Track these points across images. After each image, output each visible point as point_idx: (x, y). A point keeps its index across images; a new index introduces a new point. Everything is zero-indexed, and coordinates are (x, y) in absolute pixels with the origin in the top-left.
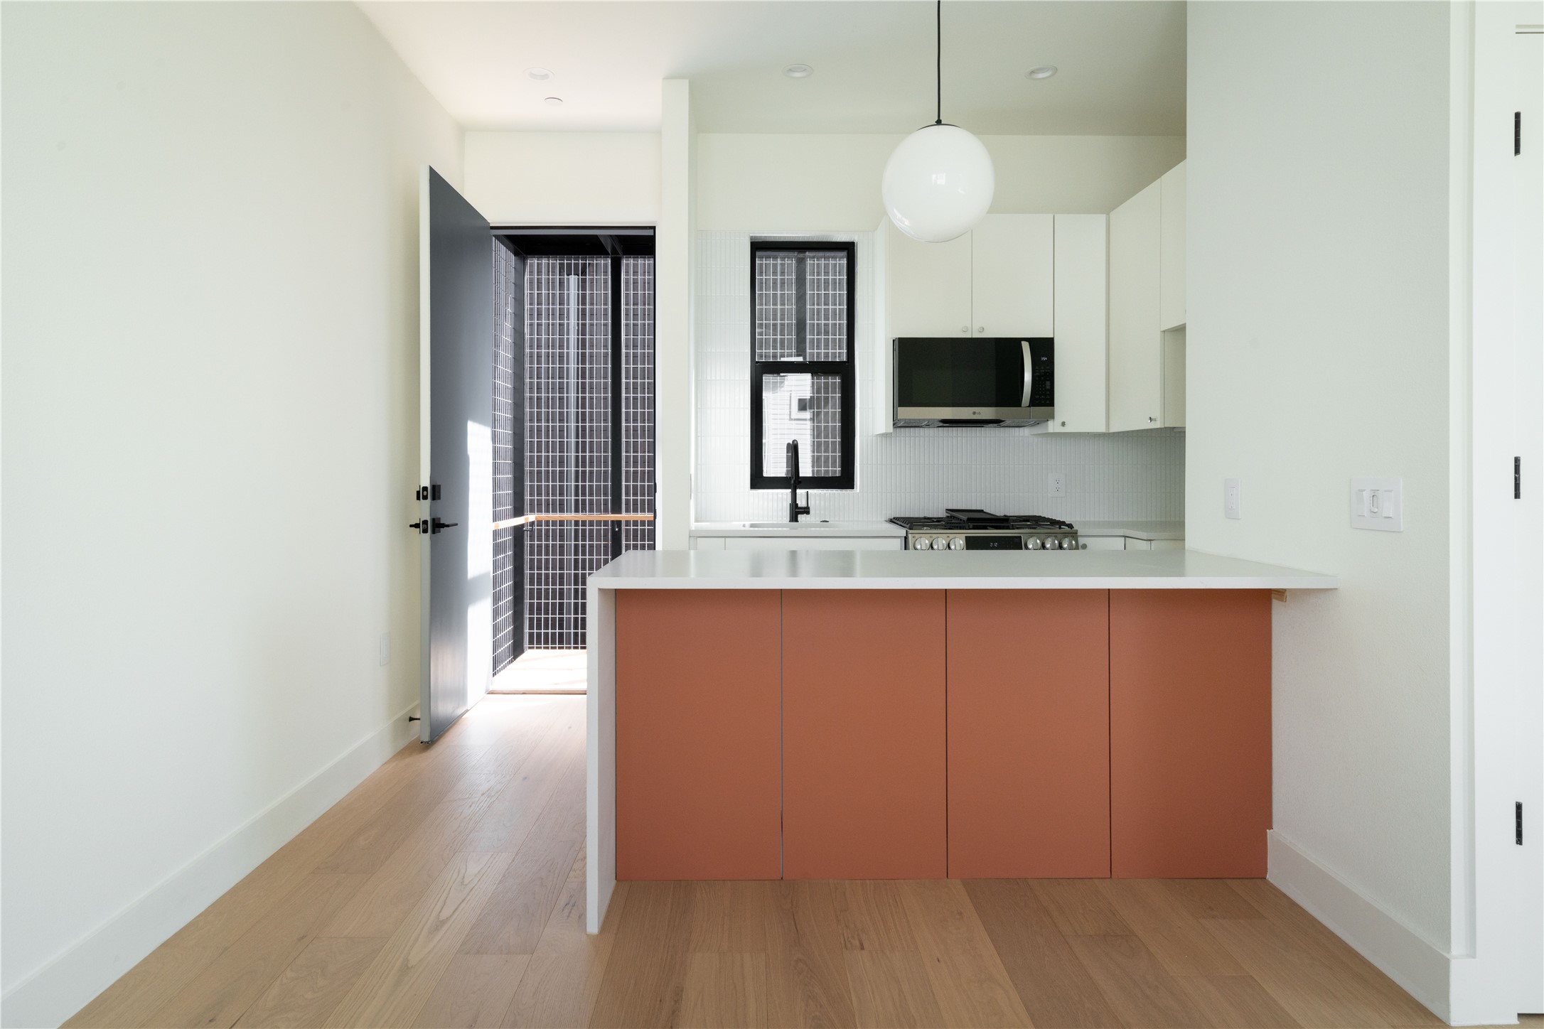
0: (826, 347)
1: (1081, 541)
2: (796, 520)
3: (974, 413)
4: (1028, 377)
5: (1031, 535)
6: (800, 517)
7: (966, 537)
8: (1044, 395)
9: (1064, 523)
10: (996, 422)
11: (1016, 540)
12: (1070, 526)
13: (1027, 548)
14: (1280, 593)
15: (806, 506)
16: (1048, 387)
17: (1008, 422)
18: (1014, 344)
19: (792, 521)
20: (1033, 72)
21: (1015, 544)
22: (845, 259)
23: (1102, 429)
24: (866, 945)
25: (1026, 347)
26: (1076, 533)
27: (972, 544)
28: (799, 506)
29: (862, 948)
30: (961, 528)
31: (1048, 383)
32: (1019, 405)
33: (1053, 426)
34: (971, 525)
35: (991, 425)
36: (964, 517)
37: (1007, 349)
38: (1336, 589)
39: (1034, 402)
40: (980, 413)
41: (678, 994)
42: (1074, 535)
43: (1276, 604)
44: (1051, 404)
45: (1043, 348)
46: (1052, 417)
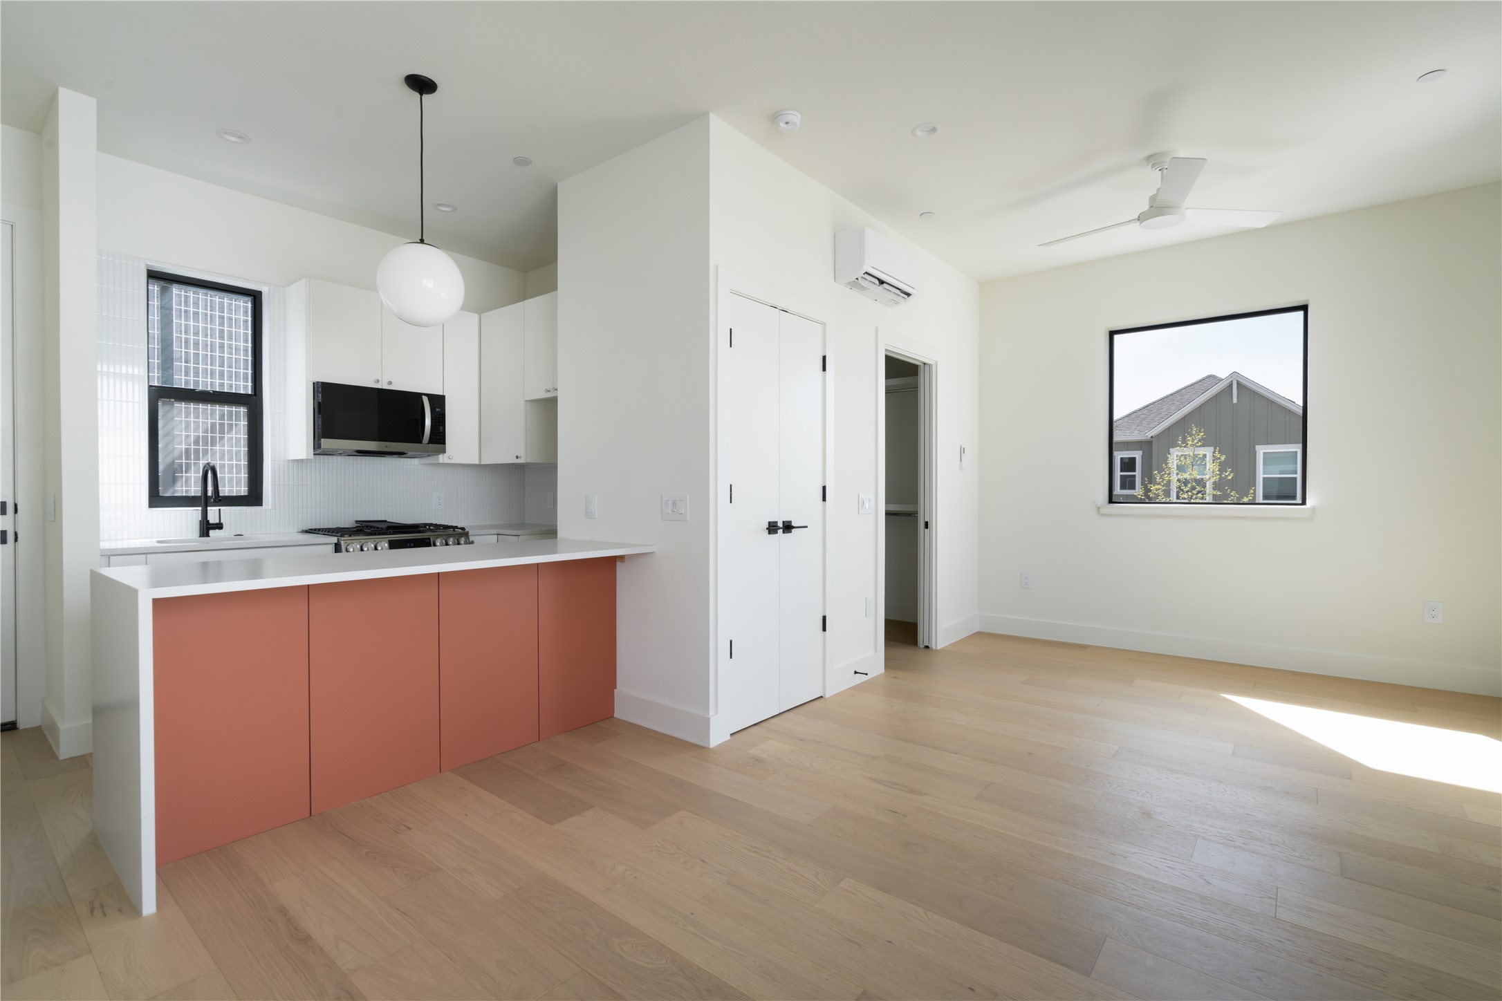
0: (230, 378)
1: (471, 539)
2: (208, 535)
3: (386, 447)
4: (428, 422)
5: (438, 536)
6: (211, 532)
7: (389, 541)
8: (439, 437)
9: (456, 527)
10: (401, 454)
11: (427, 541)
12: (463, 529)
13: (435, 545)
14: (622, 558)
15: (218, 522)
16: (441, 431)
17: (410, 454)
18: (418, 396)
19: (203, 536)
20: (440, 205)
21: (426, 543)
22: (250, 303)
23: (477, 462)
24: (411, 826)
25: (425, 400)
26: (467, 533)
27: (394, 545)
28: (211, 522)
29: (410, 829)
30: (384, 534)
31: (441, 428)
32: (421, 442)
33: (442, 458)
34: (392, 531)
35: (395, 456)
36: (384, 526)
37: (412, 400)
38: (654, 552)
39: (431, 441)
40: (390, 447)
41: (283, 911)
42: (466, 535)
43: (619, 564)
44: (444, 442)
45: (438, 402)
46: (444, 452)
